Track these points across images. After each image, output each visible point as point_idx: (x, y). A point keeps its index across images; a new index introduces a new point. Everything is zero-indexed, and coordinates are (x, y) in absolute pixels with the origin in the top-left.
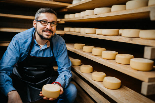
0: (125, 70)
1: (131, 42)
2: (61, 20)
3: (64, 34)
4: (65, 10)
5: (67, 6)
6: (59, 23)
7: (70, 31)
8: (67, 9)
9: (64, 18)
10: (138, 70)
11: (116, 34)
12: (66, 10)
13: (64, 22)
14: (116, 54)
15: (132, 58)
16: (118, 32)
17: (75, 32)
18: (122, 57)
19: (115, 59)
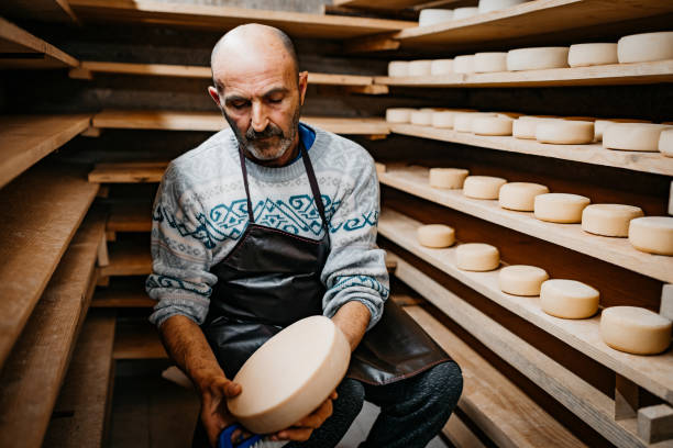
0: (614, 253)
1: (632, 166)
2: (373, 83)
3: (387, 132)
4: (389, 45)
5: (398, 31)
6: (367, 91)
7: (409, 123)
8: (399, 40)
9: (385, 73)
10: (654, 254)
11: (583, 137)
12: (395, 45)
13: (385, 90)
14: (585, 206)
15: (637, 216)
16: (592, 130)
17: (430, 126)
18: (603, 216)
19: (579, 223)
